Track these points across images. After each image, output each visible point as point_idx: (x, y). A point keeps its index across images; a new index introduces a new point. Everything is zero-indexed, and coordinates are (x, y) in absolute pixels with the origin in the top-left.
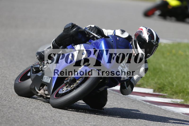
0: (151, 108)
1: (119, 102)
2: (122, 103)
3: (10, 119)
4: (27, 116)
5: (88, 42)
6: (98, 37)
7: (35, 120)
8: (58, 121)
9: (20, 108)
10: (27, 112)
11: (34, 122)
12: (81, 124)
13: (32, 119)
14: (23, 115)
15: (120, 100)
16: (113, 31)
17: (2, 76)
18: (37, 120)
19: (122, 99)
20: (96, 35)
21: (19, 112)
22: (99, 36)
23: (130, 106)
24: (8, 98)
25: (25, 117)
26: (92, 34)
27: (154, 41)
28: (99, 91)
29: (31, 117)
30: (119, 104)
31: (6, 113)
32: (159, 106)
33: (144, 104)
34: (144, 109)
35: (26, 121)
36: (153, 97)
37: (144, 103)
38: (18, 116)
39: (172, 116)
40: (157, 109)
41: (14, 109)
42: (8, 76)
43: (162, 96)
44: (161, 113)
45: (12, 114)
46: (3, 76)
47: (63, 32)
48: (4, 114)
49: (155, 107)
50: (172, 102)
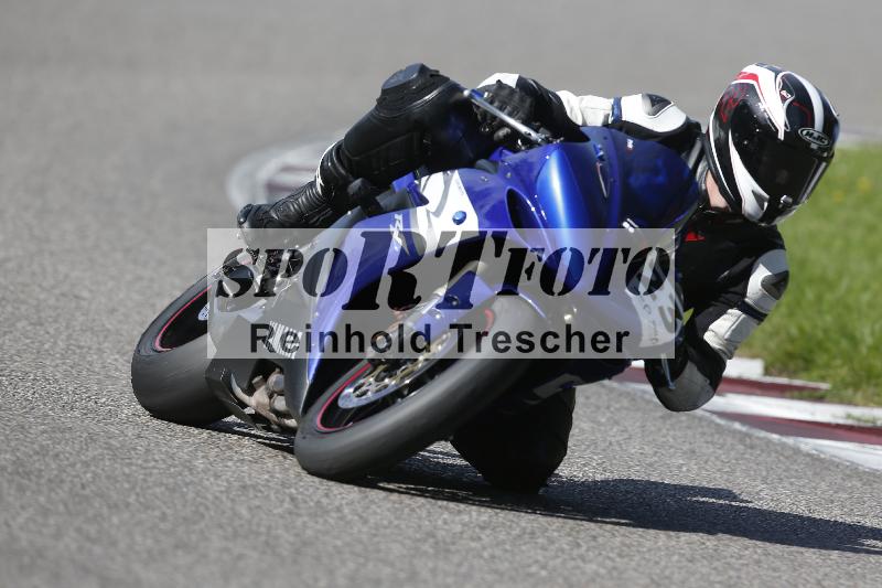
0: (752, 447)
1: (603, 420)
2: (617, 423)
3: (87, 492)
4: (171, 480)
5: (482, 162)
6: (534, 135)
7: (206, 499)
8: (312, 504)
9: (137, 441)
10: (170, 462)
11: (202, 509)
12: (420, 518)
13: (191, 495)
14: (151, 474)
15: (608, 408)
16: (612, 101)
17: (57, 291)
18: (217, 498)
19: (618, 406)
20: (523, 129)
21: (134, 461)
22: (537, 131)
23: (651, 438)
24: (84, 396)
25: (162, 484)
26: (504, 124)
27: (811, 135)
28: (536, 397)
29: (187, 484)
30: (603, 428)
31: (73, 465)
32: (790, 441)
33: (719, 429)
34: (720, 452)
35: (165, 503)
36: (762, 395)
37: (718, 425)
38: (129, 482)
39: (850, 485)
40: (777, 452)
41: (110, 447)
42: (85, 294)
43: (805, 393)
44: (797, 470)
45: (100, 472)
46: (63, 295)
47: (376, 107)
48: (62, 470)
49: (769, 442)
50: (849, 422)
